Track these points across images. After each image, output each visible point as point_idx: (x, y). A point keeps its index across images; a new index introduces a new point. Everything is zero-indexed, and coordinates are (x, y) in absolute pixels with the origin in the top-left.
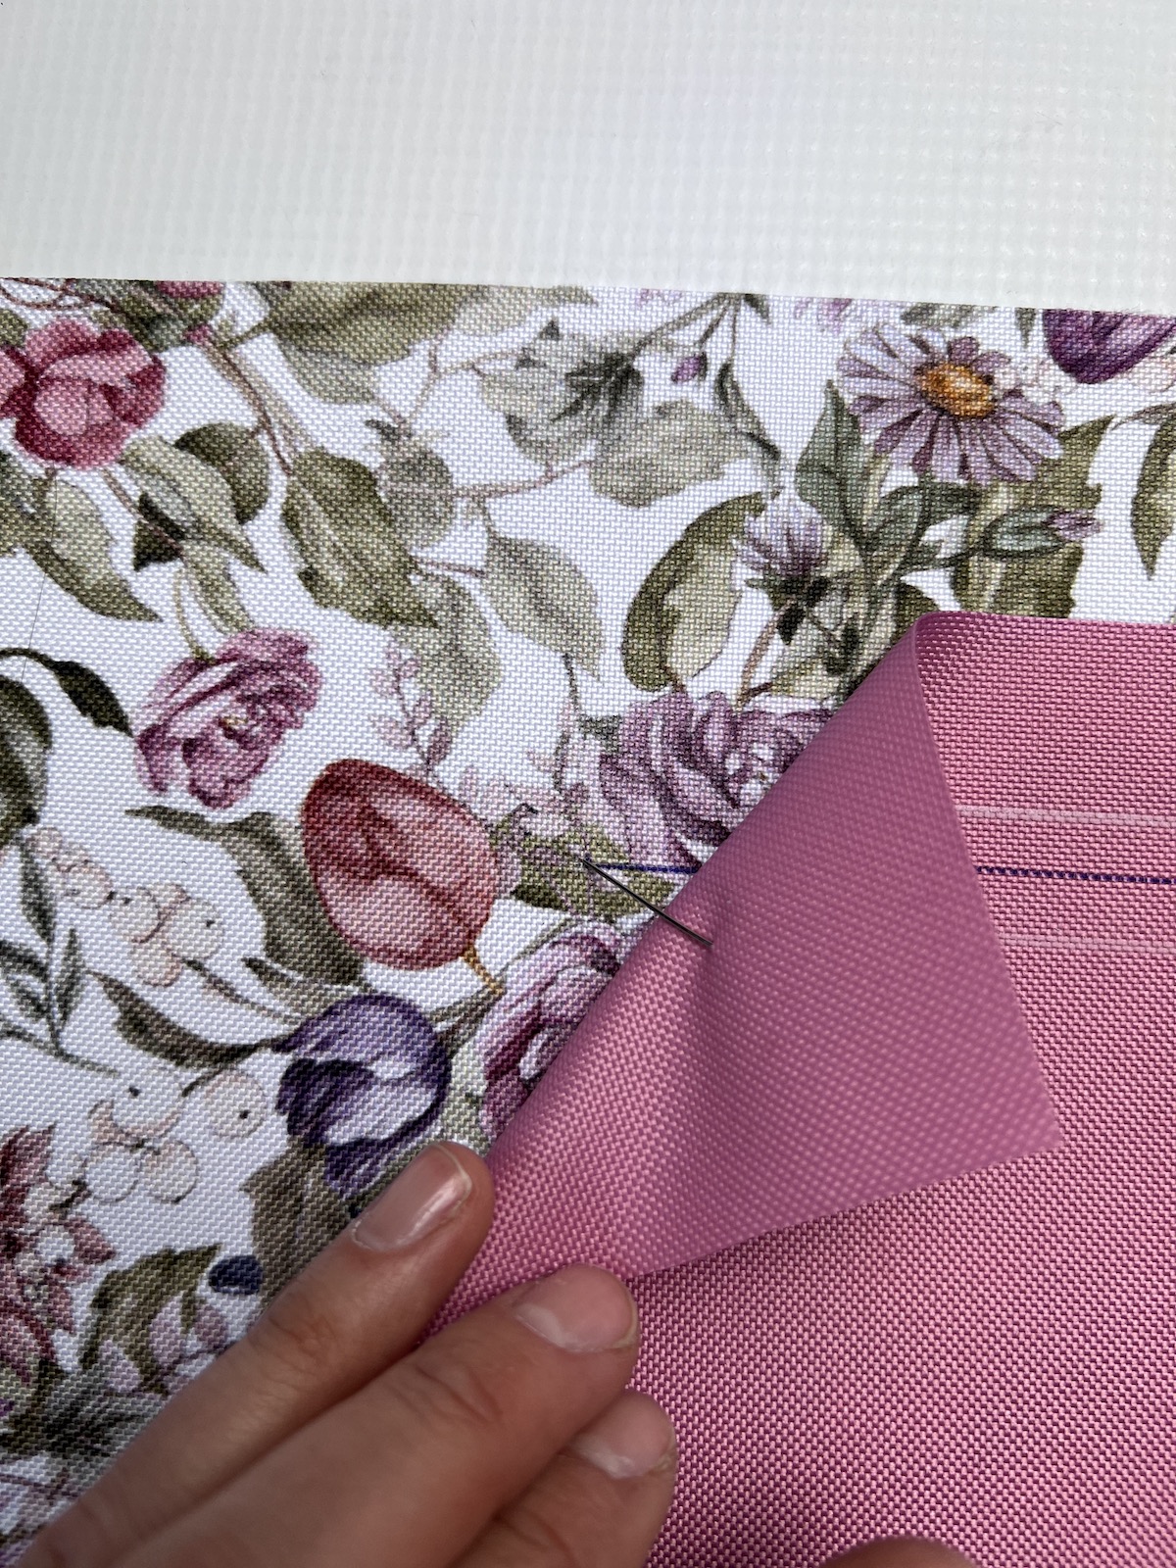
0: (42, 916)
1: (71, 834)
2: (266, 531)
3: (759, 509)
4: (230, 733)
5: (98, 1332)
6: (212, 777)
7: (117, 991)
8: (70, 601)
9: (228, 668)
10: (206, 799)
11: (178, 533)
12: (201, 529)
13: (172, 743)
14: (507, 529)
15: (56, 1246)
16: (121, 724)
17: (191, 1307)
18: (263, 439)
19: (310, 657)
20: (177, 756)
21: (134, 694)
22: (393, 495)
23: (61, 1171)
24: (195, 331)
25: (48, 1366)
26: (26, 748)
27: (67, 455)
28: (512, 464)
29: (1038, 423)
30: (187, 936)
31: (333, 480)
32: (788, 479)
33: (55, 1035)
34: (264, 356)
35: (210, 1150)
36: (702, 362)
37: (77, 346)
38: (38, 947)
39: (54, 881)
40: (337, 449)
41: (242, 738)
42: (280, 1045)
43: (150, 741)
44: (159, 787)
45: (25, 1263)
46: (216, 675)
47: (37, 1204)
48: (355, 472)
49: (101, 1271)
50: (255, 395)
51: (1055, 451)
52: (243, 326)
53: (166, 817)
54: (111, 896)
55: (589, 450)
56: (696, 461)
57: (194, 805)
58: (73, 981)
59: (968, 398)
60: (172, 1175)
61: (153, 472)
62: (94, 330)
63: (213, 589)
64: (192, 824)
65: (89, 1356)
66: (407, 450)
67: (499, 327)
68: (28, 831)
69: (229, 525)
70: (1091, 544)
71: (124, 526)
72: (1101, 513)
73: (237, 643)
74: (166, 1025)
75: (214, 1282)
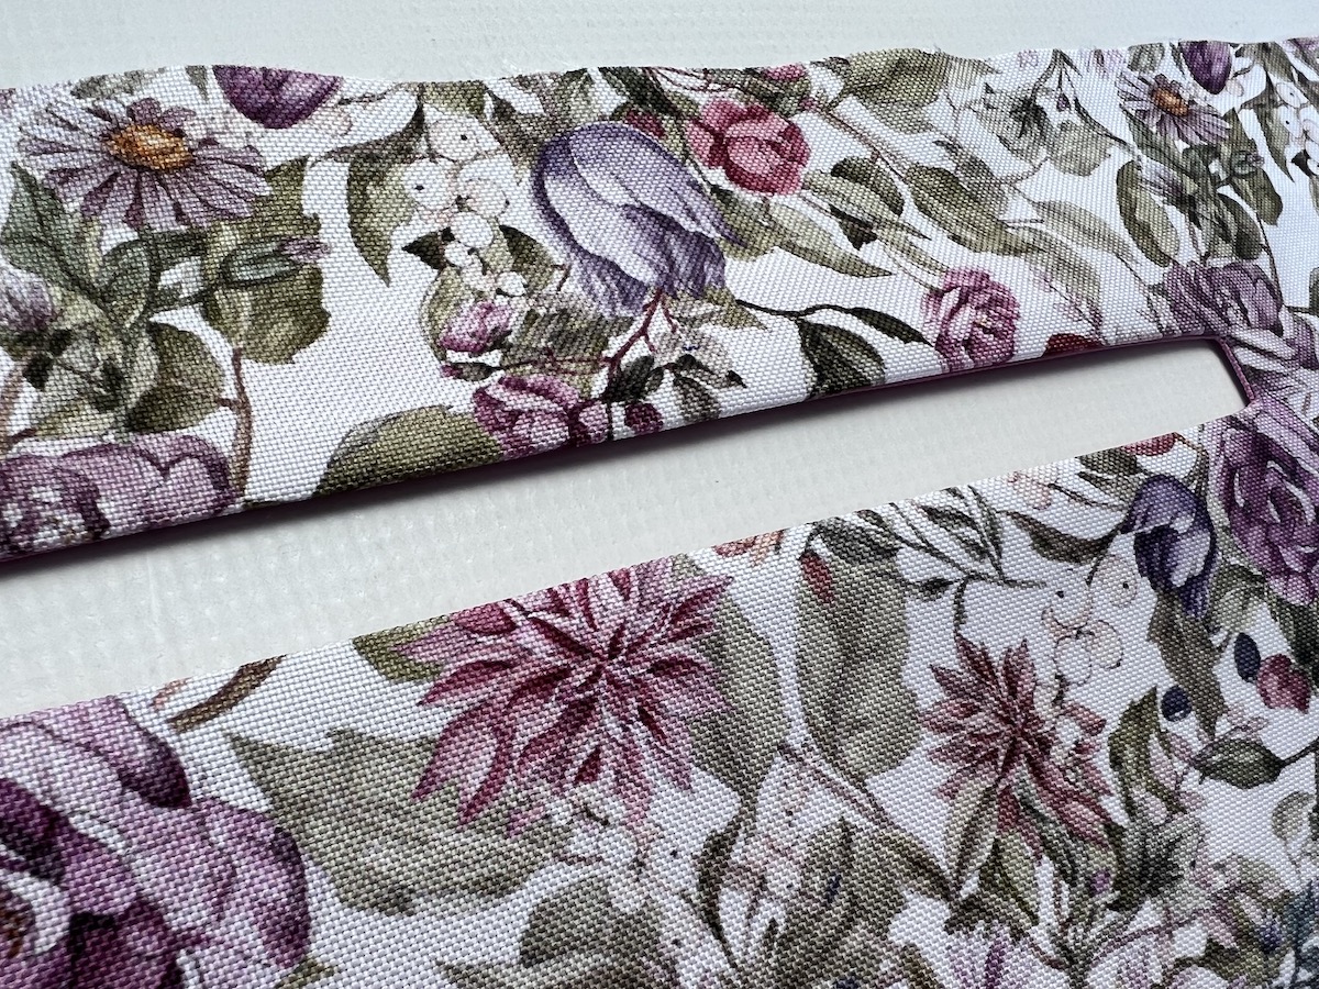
29: (240, 166)
51: (266, 189)
59: (163, 153)
70: (324, 263)
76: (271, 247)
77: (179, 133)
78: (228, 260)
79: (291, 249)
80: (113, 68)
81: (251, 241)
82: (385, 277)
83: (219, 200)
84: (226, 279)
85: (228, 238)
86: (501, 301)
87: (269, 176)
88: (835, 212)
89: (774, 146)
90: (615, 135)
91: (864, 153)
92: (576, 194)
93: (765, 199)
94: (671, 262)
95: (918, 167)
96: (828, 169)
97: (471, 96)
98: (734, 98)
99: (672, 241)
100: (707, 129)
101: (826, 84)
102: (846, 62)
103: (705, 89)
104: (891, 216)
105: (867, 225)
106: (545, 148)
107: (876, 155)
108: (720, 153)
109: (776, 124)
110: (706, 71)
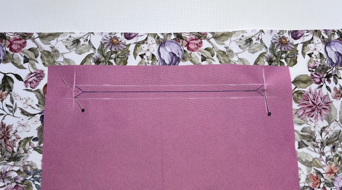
0: (12, 102)
1: (16, 92)
2: (39, 59)
3: (93, 54)
4: (35, 81)
5: (19, 147)
6: (33, 85)
7: (21, 109)
8: (16, 67)
9: (35, 74)
10: (32, 88)
11: (28, 59)
12: (31, 59)
13: (28, 82)
14: (65, 57)
15: (14, 138)
16: (22, 80)
17: (30, 144)
18: (38, 49)
19: (44, 72)
20: (29, 83)
21: (24, 77)
22: (53, 54)
23: (14, 129)
24: (30, 38)
25: (13, 152)
26: (11, 84)
27: (15, 52)
28: (66, 50)
30: (29, 102)
31: (46, 53)
32: (96, 51)
33: (13, 114)
34: (38, 40)
35: (32, 126)
36: (87, 39)
37: (16, 40)
38: (12, 105)
39: (14, 98)
40: (46, 50)
41: (36, 81)
42: (40, 114)
43: (26, 82)
44: (27, 87)
45: (10, 140)
46: (33, 75)
47: (11, 133)
48: (48, 52)
49: (19, 140)
50: (37, 44)
51: (125, 47)
52: (35, 37)
53: (27, 90)
54: (21, 99)
55: (75, 49)
56: (87, 50)
57: (31, 89)
58: (16, 108)
60: (27, 129)
61: (26, 53)
62: (18, 38)
63: (33, 65)
64: (31, 91)
65: (18, 150)
66: (54, 50)
67: (64, 36)
68: (11, 92)
69: (34, 58)
70: (129, 57)
71: (22, 59)
72: (130, 53)
73: (36, 71)
74: (27, 112)
75: (33, 140)
76: (124, 54)
77: (118, 40)
78: (118, 55)
79: (126, 54)
80: (113, 32)
81: (122, 53)
82: (135, 59)
83: (120, 48)
84: (118, 57)
85: (119, 52)
86: (148, 64)
87: (126, 46)
88: (202, 55)
89: (197, 44)
90: (172, 42)
91: (211, 47)
92: (164, 50)
93: (191, 53)
94: (172, 61)
95: (220, 50)
96: (204, 49)
97: (155, 35)
98: (194, 37)
99: (174, 58)
100: (187, 41)
101: (210, 36)
102: (214, 33)
103: (189, 35)
104: (211, 57)
105: (206, 58)
106: (162, 43)
107: (213, 47)
108: (187, 46)
109: (199, 41)
110: (191, 33)
